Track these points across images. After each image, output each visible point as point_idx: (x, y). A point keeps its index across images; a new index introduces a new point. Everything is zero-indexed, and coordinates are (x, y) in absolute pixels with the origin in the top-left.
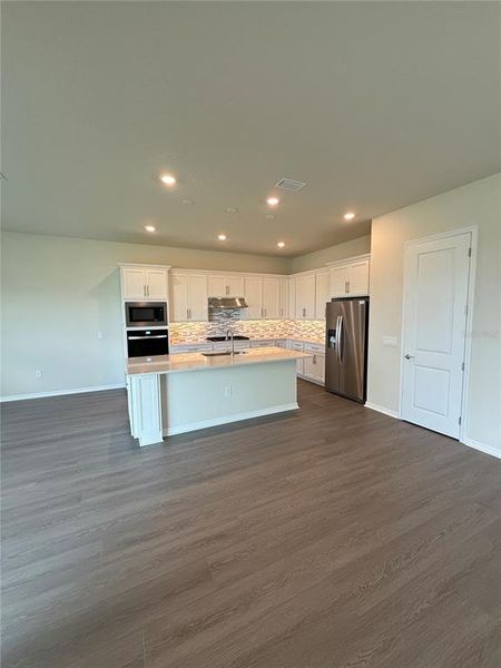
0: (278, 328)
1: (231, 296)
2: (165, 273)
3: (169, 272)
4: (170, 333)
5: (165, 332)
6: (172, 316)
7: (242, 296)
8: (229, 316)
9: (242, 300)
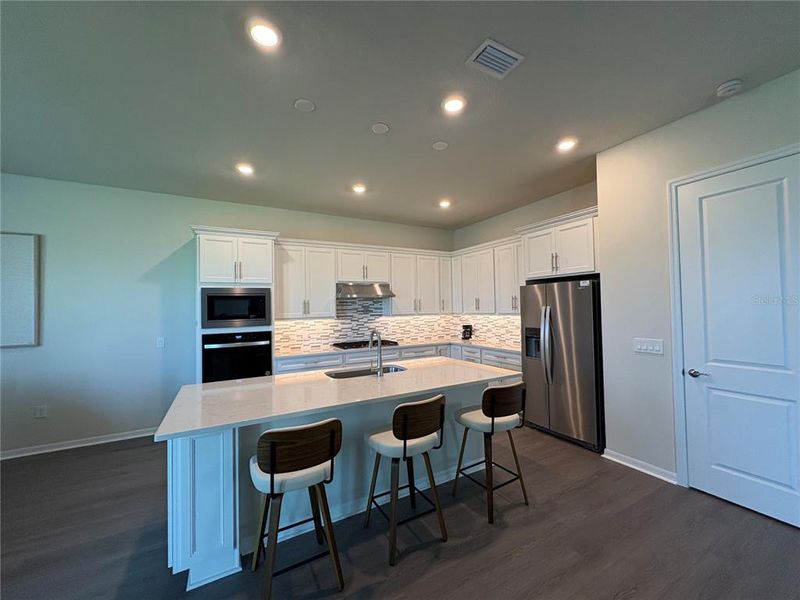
0: (436, 327)
1: (369, 280)
2: (270, 242)
3: (277, 243)
4: (276, 338)
5: (268, 336)
6: (281, 309)
7: (385, 280)
8: (366, 310)
9: (385, 286)
